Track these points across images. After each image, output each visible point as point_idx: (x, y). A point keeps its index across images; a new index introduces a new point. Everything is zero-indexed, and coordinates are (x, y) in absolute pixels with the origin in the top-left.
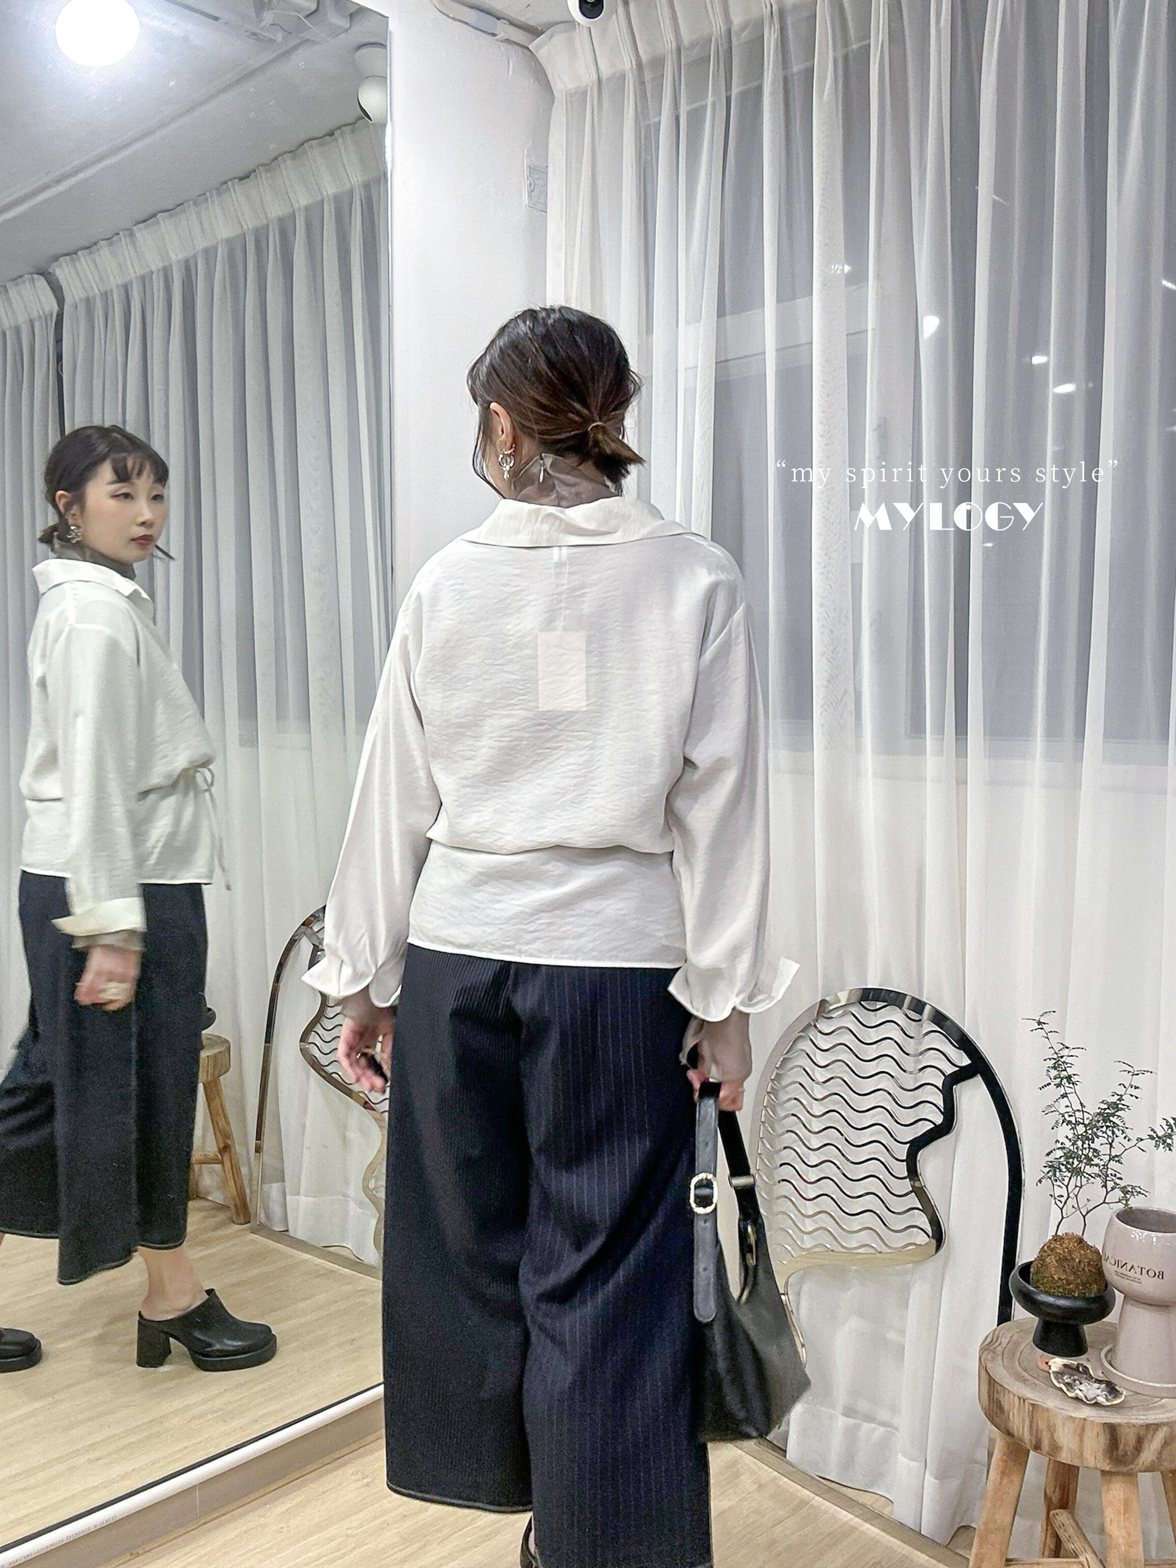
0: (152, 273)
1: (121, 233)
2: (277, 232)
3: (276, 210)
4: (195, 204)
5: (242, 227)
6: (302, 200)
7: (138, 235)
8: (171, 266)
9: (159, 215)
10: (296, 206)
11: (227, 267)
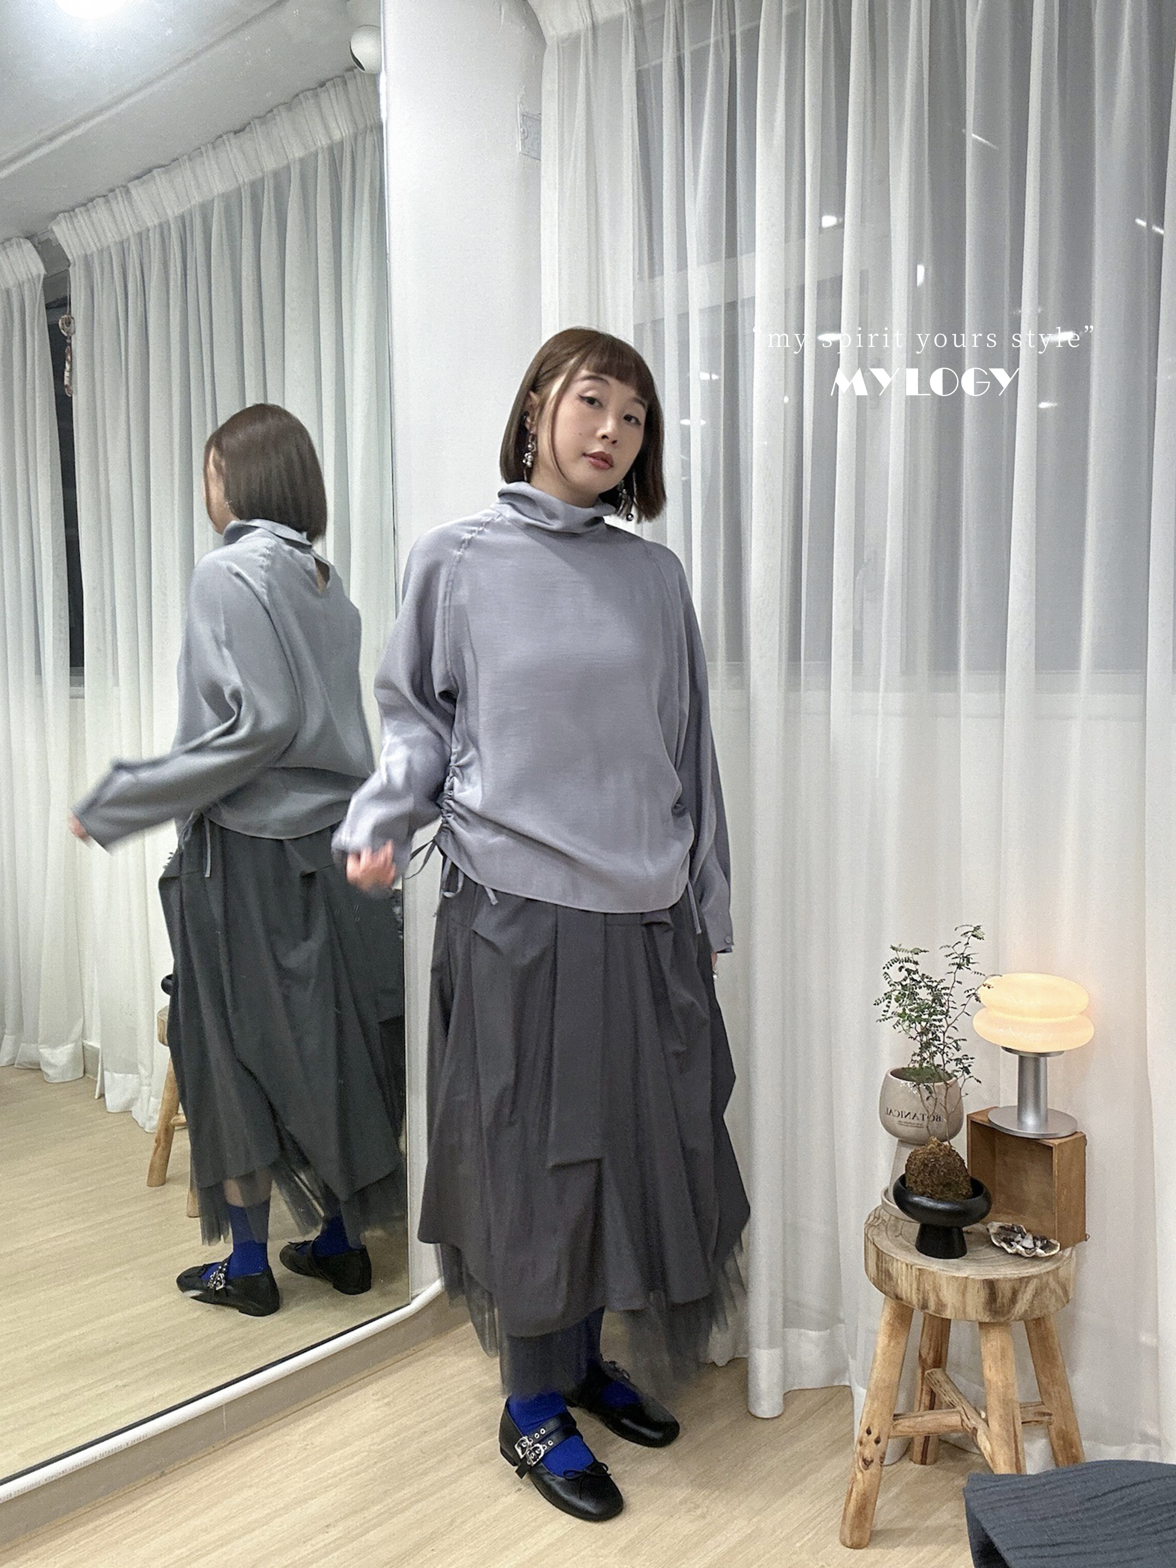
0: (149, 230)
1: (117, 190)
2: (272, 185)
3: (270, 164)
4: (190, 159)
5: (237, 181)
6: (297, 152)
7: (133, 192)
8: (168, 222)
9: (155, 172)
10: (291, 157)
11: (224, 222)
